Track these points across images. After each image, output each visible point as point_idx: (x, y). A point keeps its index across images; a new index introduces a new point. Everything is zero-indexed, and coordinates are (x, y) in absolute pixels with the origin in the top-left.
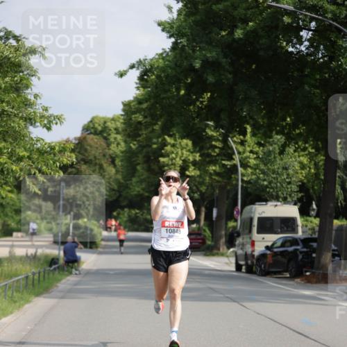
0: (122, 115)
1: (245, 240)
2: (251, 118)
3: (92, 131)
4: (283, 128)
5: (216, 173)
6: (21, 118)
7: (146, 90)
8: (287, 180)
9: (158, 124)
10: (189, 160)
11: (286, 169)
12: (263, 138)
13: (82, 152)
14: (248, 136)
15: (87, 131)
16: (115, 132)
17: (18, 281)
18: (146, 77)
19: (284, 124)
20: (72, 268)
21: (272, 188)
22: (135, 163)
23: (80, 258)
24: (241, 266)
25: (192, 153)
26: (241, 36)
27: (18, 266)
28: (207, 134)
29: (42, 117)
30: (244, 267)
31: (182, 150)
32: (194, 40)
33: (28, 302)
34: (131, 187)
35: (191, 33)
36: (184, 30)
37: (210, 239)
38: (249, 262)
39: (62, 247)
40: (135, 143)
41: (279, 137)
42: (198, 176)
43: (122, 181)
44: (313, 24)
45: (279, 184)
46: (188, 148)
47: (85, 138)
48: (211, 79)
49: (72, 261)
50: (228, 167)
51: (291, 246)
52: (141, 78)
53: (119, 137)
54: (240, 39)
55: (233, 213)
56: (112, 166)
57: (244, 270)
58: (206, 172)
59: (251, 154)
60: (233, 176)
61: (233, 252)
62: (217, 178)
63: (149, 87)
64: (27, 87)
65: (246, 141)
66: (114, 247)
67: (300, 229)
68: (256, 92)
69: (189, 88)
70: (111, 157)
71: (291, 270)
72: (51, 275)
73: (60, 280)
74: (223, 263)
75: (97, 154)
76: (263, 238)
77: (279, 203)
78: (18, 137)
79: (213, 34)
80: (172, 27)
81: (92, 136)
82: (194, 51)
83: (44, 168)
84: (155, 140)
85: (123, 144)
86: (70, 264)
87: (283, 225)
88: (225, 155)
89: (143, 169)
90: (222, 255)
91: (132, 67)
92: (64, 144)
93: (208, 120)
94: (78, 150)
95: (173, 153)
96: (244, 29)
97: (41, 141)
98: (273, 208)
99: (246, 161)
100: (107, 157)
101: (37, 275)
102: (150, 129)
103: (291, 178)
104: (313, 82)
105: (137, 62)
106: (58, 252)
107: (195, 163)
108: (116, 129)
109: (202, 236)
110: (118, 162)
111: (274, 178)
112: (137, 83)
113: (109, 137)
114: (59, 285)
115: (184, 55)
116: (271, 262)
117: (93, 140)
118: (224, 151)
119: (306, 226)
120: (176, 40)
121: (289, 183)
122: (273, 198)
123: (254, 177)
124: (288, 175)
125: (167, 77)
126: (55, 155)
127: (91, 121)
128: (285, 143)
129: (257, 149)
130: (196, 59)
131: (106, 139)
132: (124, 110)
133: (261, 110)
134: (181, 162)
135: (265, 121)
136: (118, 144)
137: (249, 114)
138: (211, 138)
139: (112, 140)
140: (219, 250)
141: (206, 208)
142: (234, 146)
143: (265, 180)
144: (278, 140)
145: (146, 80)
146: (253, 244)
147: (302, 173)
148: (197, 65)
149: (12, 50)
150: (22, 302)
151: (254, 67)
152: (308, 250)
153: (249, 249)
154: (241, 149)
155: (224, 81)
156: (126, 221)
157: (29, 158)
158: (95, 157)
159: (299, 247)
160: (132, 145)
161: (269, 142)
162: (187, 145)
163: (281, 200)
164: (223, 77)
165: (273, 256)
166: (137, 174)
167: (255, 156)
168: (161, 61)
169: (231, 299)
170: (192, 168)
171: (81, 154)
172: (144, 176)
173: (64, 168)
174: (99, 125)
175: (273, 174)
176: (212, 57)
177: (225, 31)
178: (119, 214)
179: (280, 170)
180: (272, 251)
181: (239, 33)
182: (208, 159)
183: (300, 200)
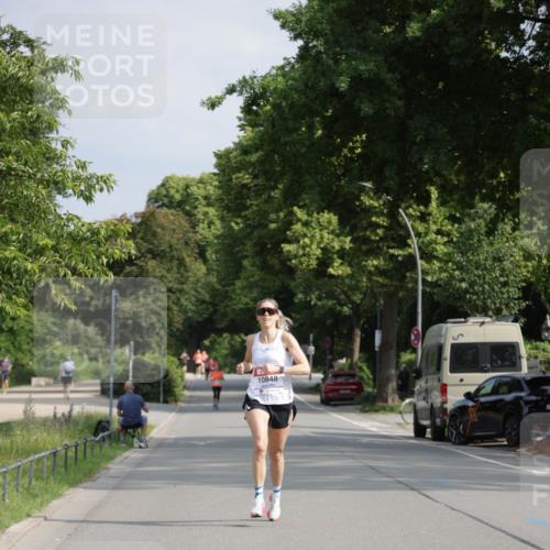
0: (215, 174)
1: (430, 384)
2: (438, 174)
3: (166, 200)
4: (493, 189)
5: (379, 271)
6: (41, 181)
7: (257, 129)
8: (502, 279)
9: (277, 188)
10: (334, 247)
11: (498, 259)
12: (459, 207)
13: (149, 237)
14: (434, 204)
15: (156, 201)
16: (204, 202)
17: (40, 460)
18: (255, 108)
19: (495, 182)
20: (133, 437)
21: (475, 293)
22: (240, 255)
23: (146, 420)
24: (425, 428)
25: (338, 236)
26: (418, 34)
27: (39, 436)
28: (362, 203)
29: (77, 178)
30: (429, 430)
31: (321, 230)
32: (337, 42)
33: (57, 495)
34: (233, 296)
35: (331, 30)
36: (319, 27)
37: (371, 382)
38: (438, 421)
39: (116, 402)
40: (239, 220)
41: (486, 206)
42: (348, 276)
43: (218, 286)
44: (543, 9)
45: (486, 286)
46: (331, 228)
47: (152, 214)
48: (367, 109)
49: (133, 425)
50: (400, 258)
51: (510, 392)
52: (247, 109)
53: (212, 211)
54: (417, 39)
55: (410, 337)
56: (200, 261)
57: (428, 435)
58: (363, 269)
59: (439, 237)
60: (408, 274)
61: (410, 403)
62: (380, 280)
63: (262, 126)
64: (50, 128)
65: (430, 214)
66: (206, 399)
67: (524, 363)
68: (445, 130)
69: (329, 125)
70: (199, 246)
71: (510, 433)
72: (97, 449)
73: (113, 458)
74: (394, 423)
75: (174, 241)
76: (462, 380)
77: (487, 320)
78: (34, 213)
79: (370, 32)
80: (298, 21)
81: (165, 210)
82: (337, 61)
83: (81, 266)
84: (273, 216)
85: (218, 223)
86: (130, 431)
87: (495, 357)
88: (393, 239)
89: (253, 265)
90: (392, 410)
91: (231, 90)
92: (115, 225)
93: (363, 180)
94: (140, 235)
95: (305, 236)
96: (423, 21)
97: (76, 221)
98: (477, 327)
99: (430, 249)
100: (192, 245)
101: (74, 449)
102: (264, 197)
103: (507, 276)
104: (543, 110)
105: (240, 82)
106: (108, 410)
107: (342, 254)
108: (205, 198)
109: (357, 379)
110: (211, 255)
111: (479, 276)
112: (240, 119)
113: (195, 212)
114: (110, 466)
115: (319, 68)
116: (476, 420)
117: (167, 217)
118: (392, 232)
119: (536, 357)
120: (306, 43)
121: (505, 284)
122: (477, 311)
123: (444, 275)
124: (503, 270)
125: (291, 106)
126: (99, 244)
127: (163, 185)
128: (497, 215)
129: (450, 227)
130: (341, 74)
131: (188, 214)
132: (217, 166)
133: (454, 160)
134: (319, 252)
135: (462, 178)
136: (210, 224)
137: (433, 168)
138: (369, 211)
139: (200, 216)
140: (387, 401)
141: (363, 331)
142: (409, 224)
143: (463, 280)
144: (485, 211)
145: (256, 113)
146: (444, 389)
147: (526, 266)
148: (343, 85)
149: (23, 64)
150: (46, 497)
151: (441, 85)
152: (539, 398)
153: (437, 399)
154: (421, 228)
155: (388, 111)
156: (227, 355)
157: (55, 249)
158: (171, 247)
159: (523, 394)
160: (233, 224)
161: (469, 215)
162: (330, 222)
163: (490, 313)
164: (387, 105)
165: (479, 410)
166: (243, 275)
167: (446, 239)
168: (280, 79)
169: (406, 485)
170: (337, 262)
171: (146, 242)
172: (257, 278)
173: (116, 267)
174: (177, 191)
175: (477, 269)
176: (369, 71)
177: (390, 25)
178: (213, 343)
179: (489, 263)
180: (477, 401)
181: (414, 29)
182: (364, 248)
183: (523, 313)
